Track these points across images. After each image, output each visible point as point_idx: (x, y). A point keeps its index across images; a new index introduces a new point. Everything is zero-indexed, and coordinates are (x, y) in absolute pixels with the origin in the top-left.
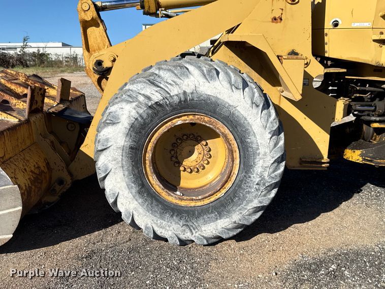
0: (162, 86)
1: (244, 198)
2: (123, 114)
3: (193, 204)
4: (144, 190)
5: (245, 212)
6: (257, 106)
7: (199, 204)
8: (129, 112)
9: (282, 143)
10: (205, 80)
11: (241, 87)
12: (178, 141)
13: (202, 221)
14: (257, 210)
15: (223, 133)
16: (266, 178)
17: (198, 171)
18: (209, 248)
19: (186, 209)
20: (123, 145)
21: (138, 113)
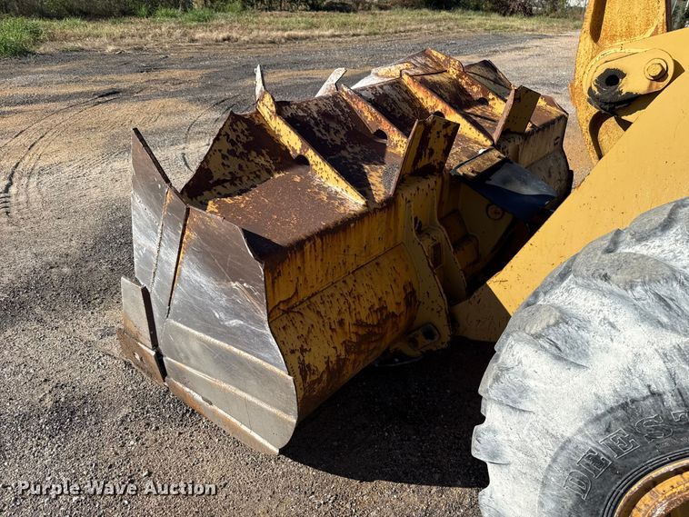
8: (637, 355)
20: (568, 435)
21: (672, 377)
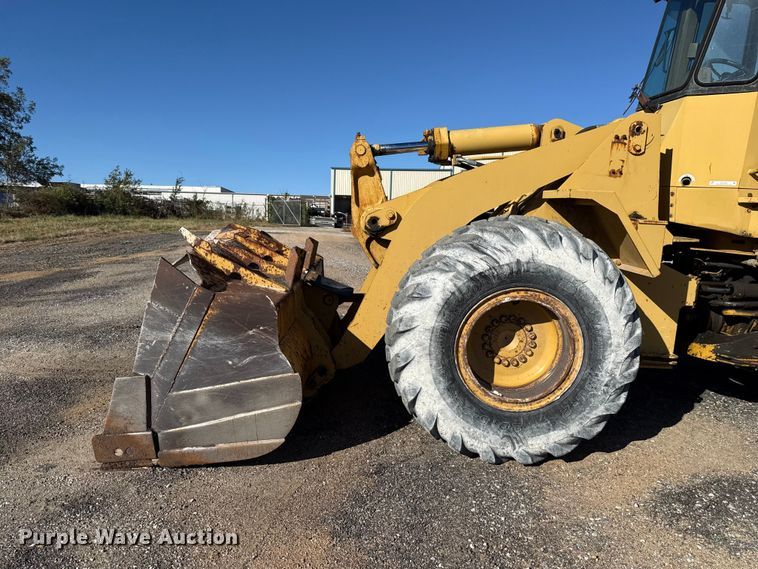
0: (488, 252)
1: (588, 403)
2: (435, 287)
3: (516, 408)
4: (454, 387)
5: (587, 422)
6: (611, 282)
7: (525, 408)
8: (444, 284)
9: (639, 331)
10: (545, 247)
11: (591, 256)
12: (495, 323)
13: (529, 432)
14: (601, 419)
15: (563, 316)
16: (618, 377)
17: (517, 365)
18: (534, 469)
19: (507, 414)
20: (433, 326)
21: (455, 285)
